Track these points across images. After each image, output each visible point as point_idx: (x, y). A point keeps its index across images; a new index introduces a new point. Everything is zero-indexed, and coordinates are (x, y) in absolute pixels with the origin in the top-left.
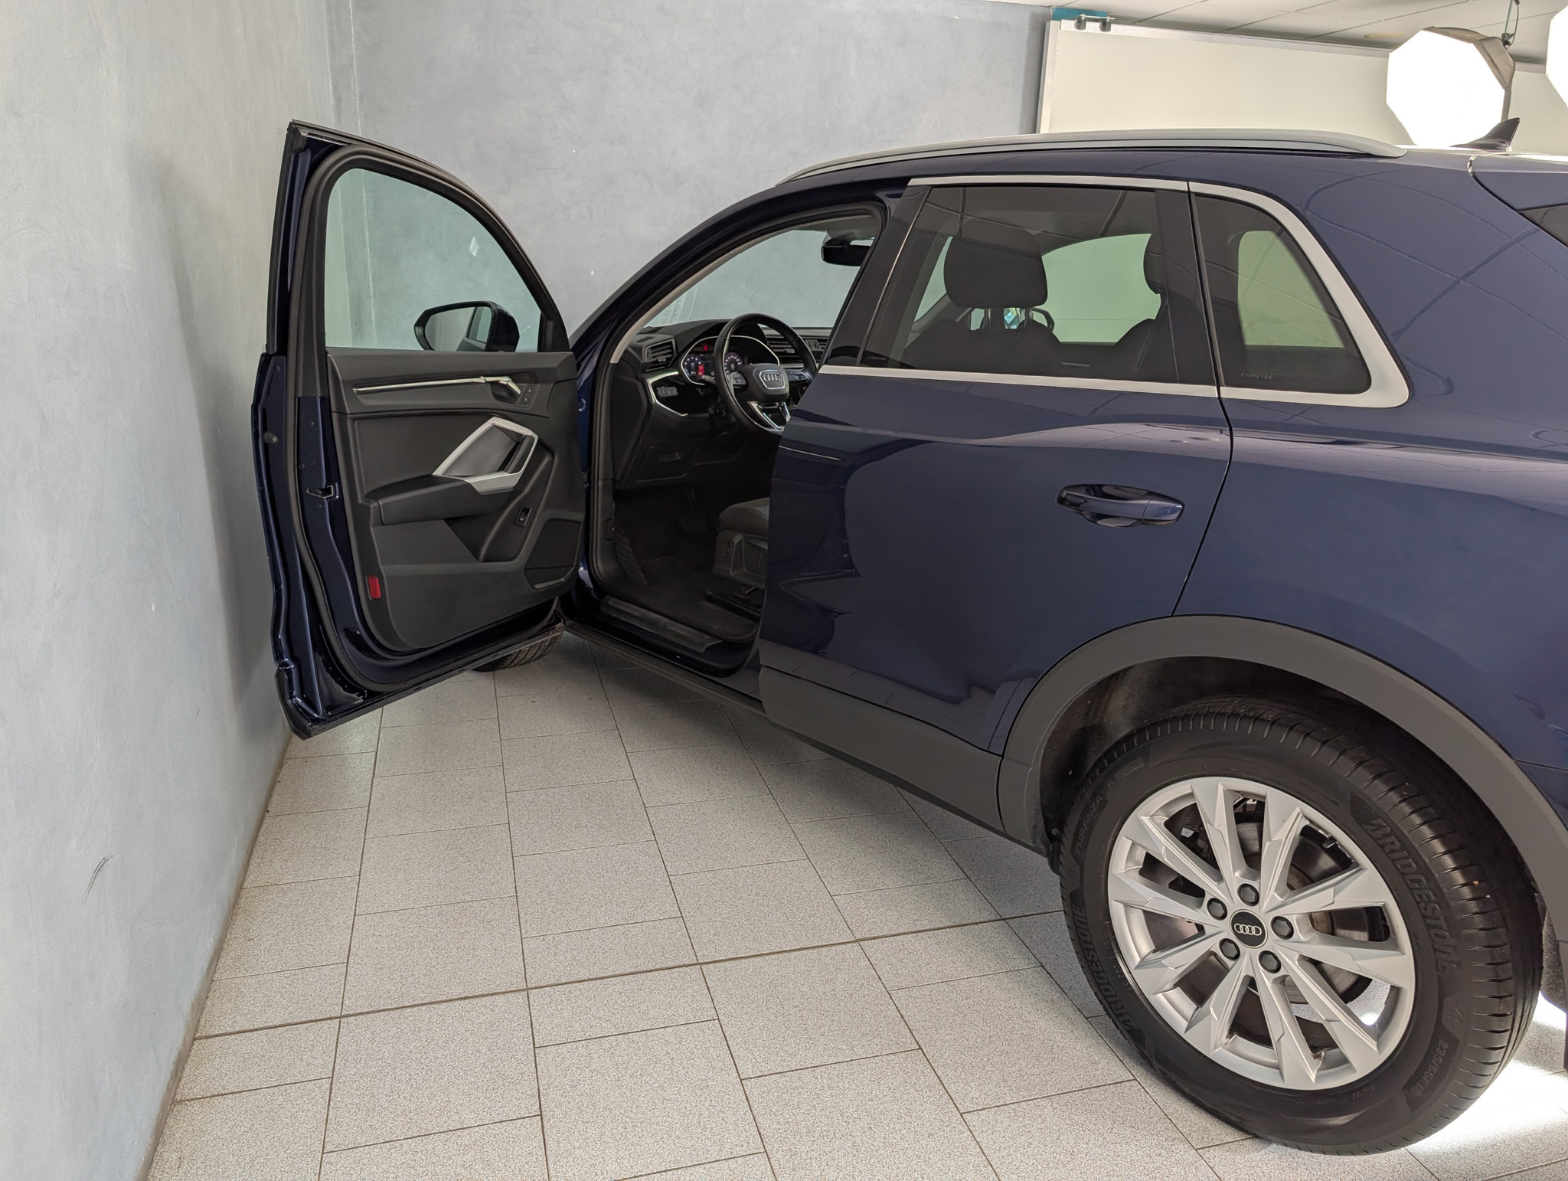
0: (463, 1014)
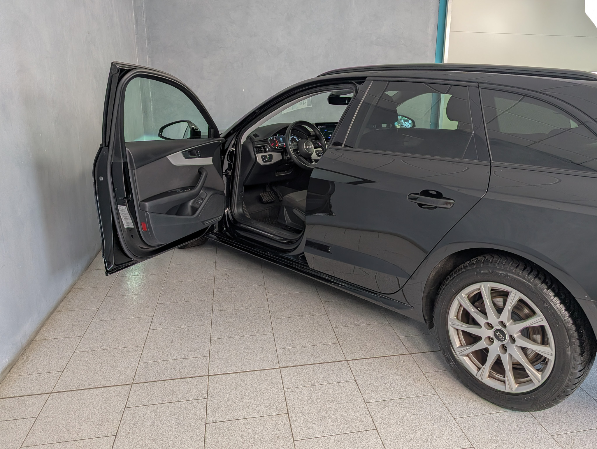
0: (101, 393)
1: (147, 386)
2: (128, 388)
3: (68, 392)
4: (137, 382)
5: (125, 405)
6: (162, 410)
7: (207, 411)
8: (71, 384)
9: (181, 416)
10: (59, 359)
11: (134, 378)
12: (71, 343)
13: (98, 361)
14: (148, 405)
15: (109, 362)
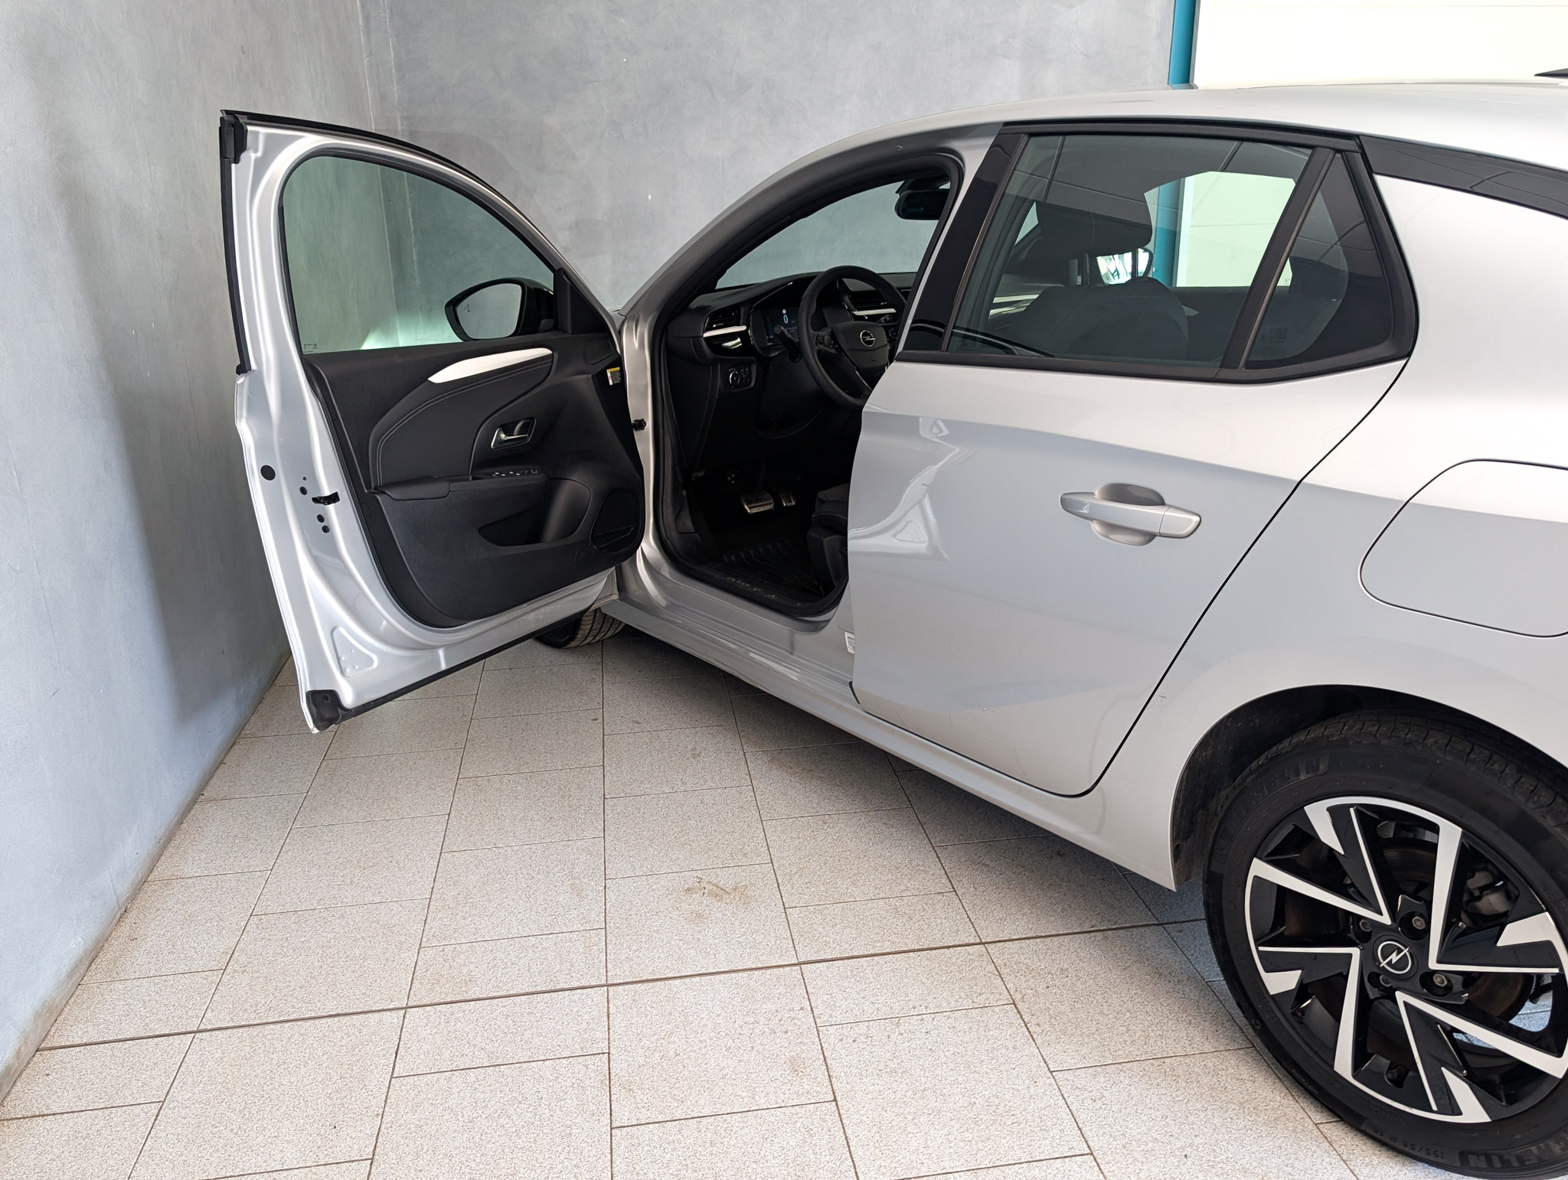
0: (327, 1034)
1: (445, 1016)
2: (395, 1021)
3: (241, 1030)
4: (419, 1003)
5: (391, 1069)
6: (490, 1086)
7: (613, 1092)
8: (247, 1006)
9: (543, 1106)
10: (213, 934)
11: (410, 989)
12: (243, 889)
13: (312, 940)
14: (451, 1071)
15: (341, 942)
